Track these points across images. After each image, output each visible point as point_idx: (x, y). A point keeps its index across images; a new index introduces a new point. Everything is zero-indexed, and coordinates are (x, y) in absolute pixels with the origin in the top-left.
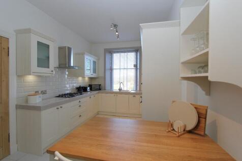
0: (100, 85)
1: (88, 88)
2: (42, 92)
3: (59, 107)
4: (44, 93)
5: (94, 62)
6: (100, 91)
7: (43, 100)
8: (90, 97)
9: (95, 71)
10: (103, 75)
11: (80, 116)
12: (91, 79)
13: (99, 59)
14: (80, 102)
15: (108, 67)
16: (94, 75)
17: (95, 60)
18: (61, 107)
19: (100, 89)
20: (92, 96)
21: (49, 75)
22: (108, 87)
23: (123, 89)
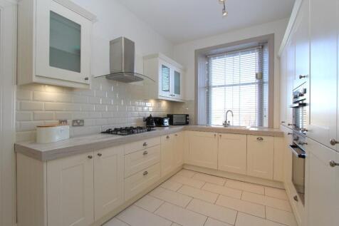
0: (187, 115)
1: (166, 120)
2: (74, 121)
3: (94, 154)
4: (78, 123)
5: (177, 74)
6: (186, 126)
7: (71, 137)
8: (168, 137)
9: (177, 90)
10: (193, 99)
11: (146, 173)
12: (171, 103)
13: (185, 70)
14: (145, 145)
15: (201, 83)
16: (176, 98)
17: (178, 71)
18: (99, 155)
19: (187, 123)
20: (171, 136)
21: (82, 86)
22: (201, 120)
23: (231, 124)
